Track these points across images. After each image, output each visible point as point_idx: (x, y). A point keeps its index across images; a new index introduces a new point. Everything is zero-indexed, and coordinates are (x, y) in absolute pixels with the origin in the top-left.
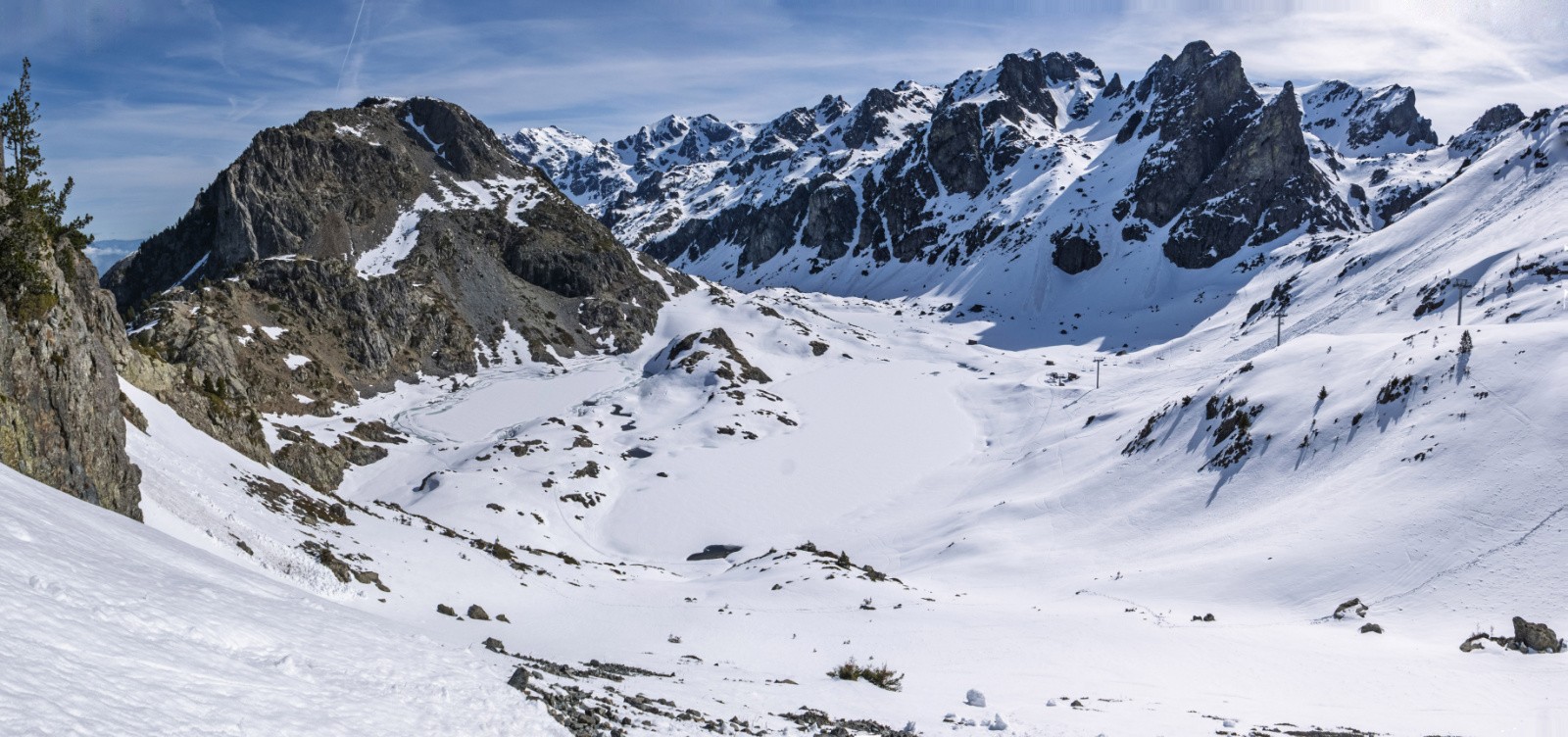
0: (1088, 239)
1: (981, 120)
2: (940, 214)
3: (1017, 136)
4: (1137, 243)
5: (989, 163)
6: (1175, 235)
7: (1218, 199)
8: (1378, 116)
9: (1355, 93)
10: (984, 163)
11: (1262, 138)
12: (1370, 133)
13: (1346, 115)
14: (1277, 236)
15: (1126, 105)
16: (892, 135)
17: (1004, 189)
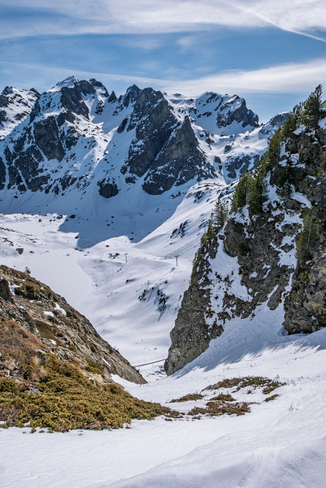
0: (112, 184)
1: (57, 123)
2: (46, 170)
3: (74, 131)
4: (132, 184)
5: (64, 145)
6: (146, 181)
7: (162, 167)
8: (229, 113)
9: (220, 98)
10: (62, 145)
11: (177, 142)
12: (226, 121)
13: (216, 110)
14: (185, 182)
15: (119, 108)
16: (10, 120)
17: (73, 158)
